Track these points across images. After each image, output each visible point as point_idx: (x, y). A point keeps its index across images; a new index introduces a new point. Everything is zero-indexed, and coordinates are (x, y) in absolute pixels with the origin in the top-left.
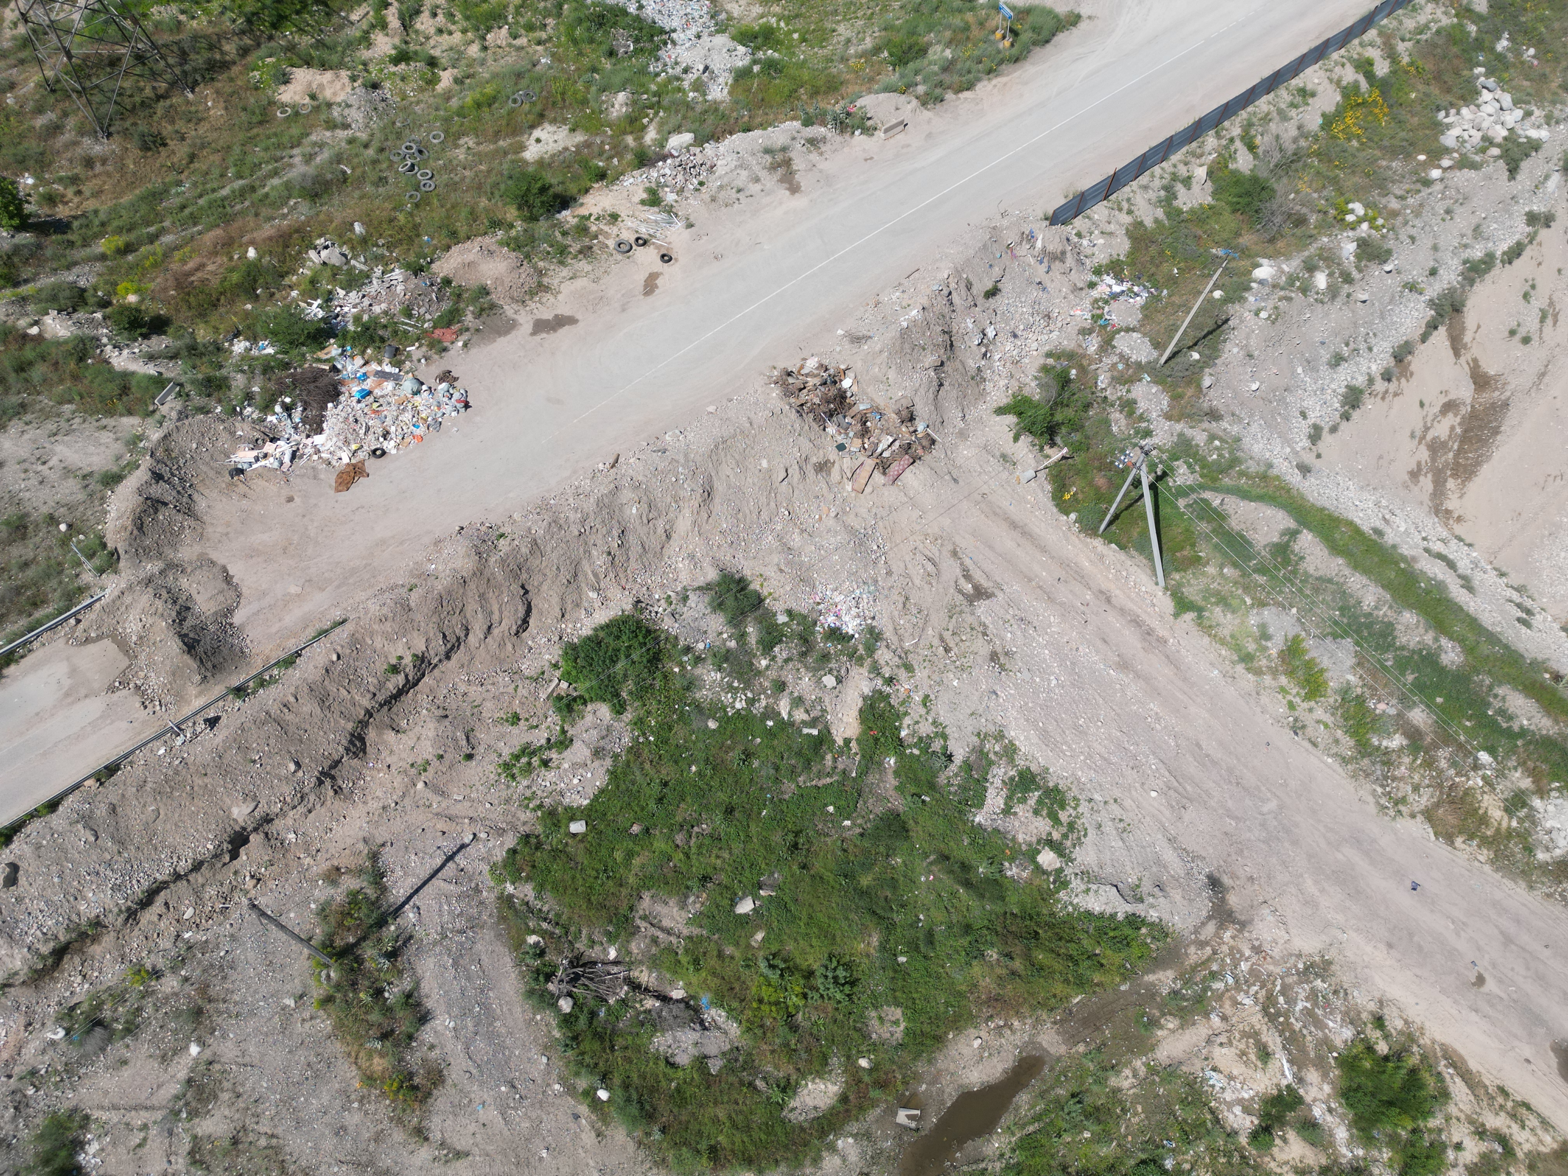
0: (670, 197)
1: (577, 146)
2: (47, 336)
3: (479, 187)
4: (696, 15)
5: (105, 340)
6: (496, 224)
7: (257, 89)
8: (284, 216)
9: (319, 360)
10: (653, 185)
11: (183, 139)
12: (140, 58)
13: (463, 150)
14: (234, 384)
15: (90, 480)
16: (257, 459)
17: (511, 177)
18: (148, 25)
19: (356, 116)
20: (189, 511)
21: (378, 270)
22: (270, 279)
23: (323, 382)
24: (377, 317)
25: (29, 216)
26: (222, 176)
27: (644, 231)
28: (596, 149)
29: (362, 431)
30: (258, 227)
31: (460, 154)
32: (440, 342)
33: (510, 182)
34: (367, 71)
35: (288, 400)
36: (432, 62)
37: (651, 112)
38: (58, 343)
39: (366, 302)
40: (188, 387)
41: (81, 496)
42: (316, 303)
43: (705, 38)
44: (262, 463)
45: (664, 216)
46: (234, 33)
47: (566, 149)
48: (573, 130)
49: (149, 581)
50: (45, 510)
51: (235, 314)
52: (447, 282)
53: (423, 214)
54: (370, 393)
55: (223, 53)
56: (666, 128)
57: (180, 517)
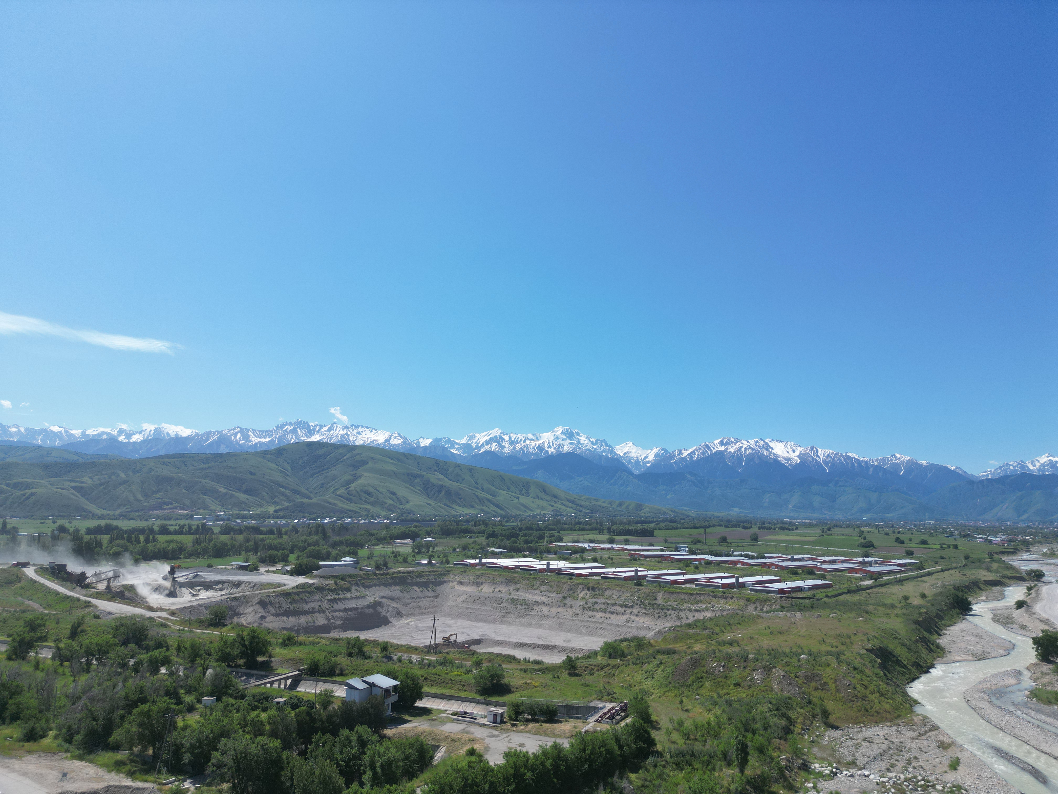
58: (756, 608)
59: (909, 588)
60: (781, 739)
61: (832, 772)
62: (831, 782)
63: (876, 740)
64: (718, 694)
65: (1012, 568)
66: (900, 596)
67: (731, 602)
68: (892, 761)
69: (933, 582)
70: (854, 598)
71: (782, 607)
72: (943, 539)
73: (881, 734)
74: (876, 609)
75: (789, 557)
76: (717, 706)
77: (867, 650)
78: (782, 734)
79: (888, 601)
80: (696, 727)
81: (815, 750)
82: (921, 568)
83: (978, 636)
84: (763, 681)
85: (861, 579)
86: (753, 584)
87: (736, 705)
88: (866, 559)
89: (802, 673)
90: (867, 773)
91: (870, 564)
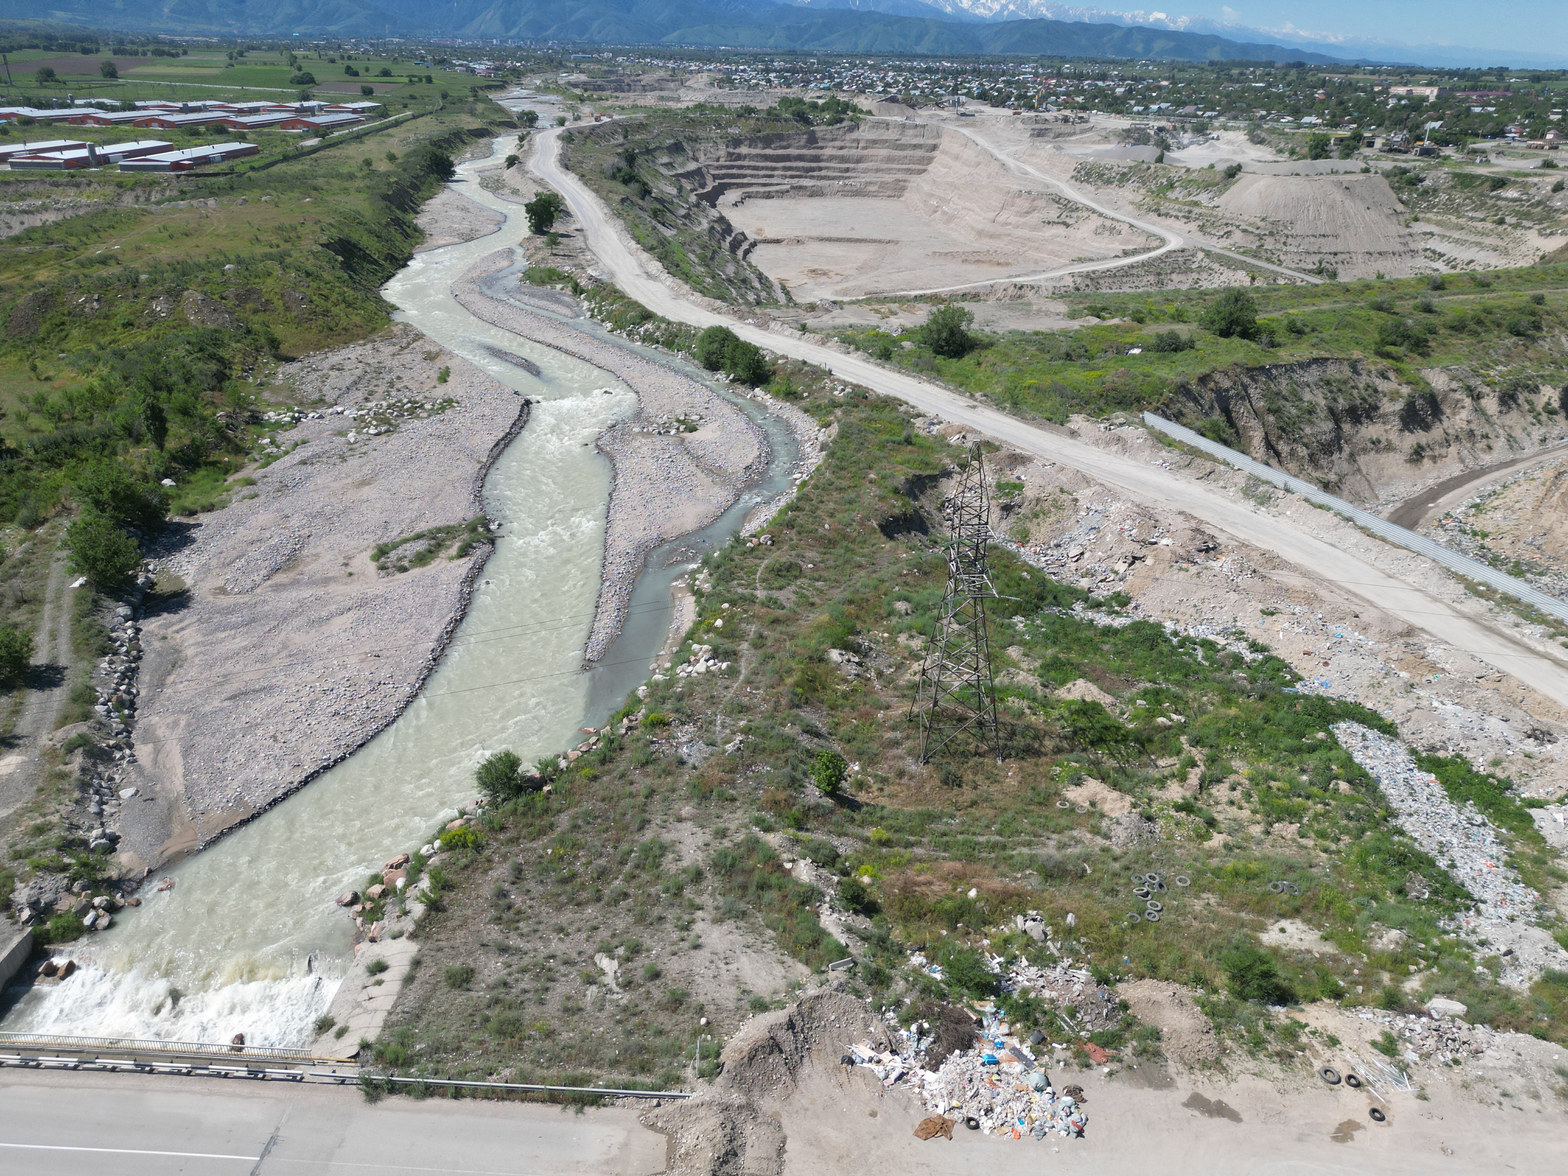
0: (1410, 1055)
1: (1323, 955)
2: (794, 874)
3: (1201, 941)
4: (1517, 899)
5: (827, 899)
6: (1199, 980)
7: (1052, 779)
8: (1016, 879)
9: (972, 1008)
10: (1394, 1034)
11: (975, 788)
12: (981, 724)
13: (1202, 903)
14: (894, 986)
15: (745, 997)
16: (871, 1060)
17: (1237, 948)
18: (1000, 706)
19: (1120, 834)
20: (793, 1070)
21: (1067, 962)
22: (973, 921)
23: (963, 1028)
24: (1043, 1000)
25: (840, 789)
26: (987, 827)
27: (1362, 1072)
28: (1342, 968)
29: (970, 1094)
30: (989, 877)
31: (1198, 905)
32: (1087, 1056)
33: (1234, 952)
34: (1149, 805)
35: (926, 1026)
36: (1211, 823)
37: (1423, 963)
38: (797, 883)
39: (1041, 982)
40: (859, 969)
41: (731, 1005)
42: (998, 959)
43: (1520, 925)
44: (872, 1066)
45: (1395, 1071)
46: (1059, 736)
47: (1309, 951)
48: (1325, 939)
49: (726, 1108)
50: (702, 999)
51: (930, 932)
52: (1125, 1006)
53: (1135, 937)
54: (997, 1063)
55: (1041, 745)
56: (1434, 986)
57: (783, 1069)
58: (137, 198)
59: (371, 148)
60: (213, 390)
61: (293, 418)
62: (294, 432)
63: (348, 365)
64: (98, 344)
65: (501, 110)
66: (361, 159)
67: (88, 191)
68: (371, 388)
69: (403, 136)
70: (295, 168)
71: (183, 192)
72: (412, 67)
73: (353, 356)
74: (328, 183)
75: (180, 105)
76: (101, 364)
77: (322, 245)
78: (214, 382)
79: (344, 170)
80: (70, 400)
81: (266, 395)
82: (385, 115)
83: (465, 209)
84: (171, 312)
85: (302, 137)
86: (125, 157)
87: (132, 356)
88: (306, 104)
89: (230, 292)
90: (340, 409)
91: (311, 111)
